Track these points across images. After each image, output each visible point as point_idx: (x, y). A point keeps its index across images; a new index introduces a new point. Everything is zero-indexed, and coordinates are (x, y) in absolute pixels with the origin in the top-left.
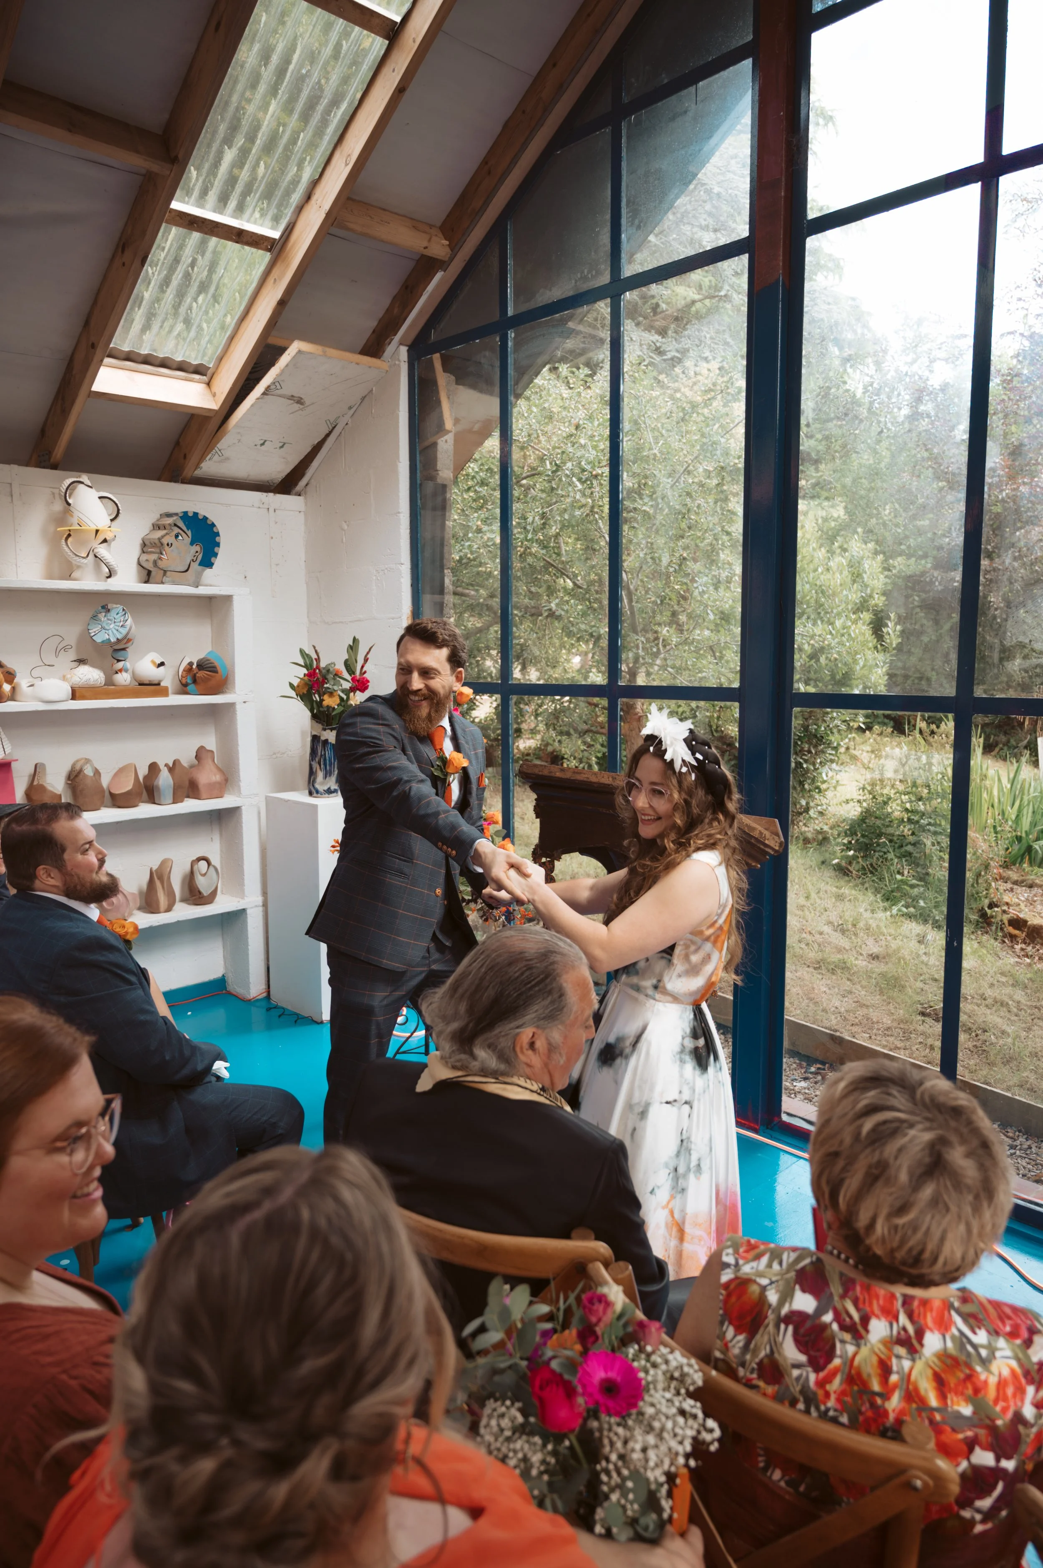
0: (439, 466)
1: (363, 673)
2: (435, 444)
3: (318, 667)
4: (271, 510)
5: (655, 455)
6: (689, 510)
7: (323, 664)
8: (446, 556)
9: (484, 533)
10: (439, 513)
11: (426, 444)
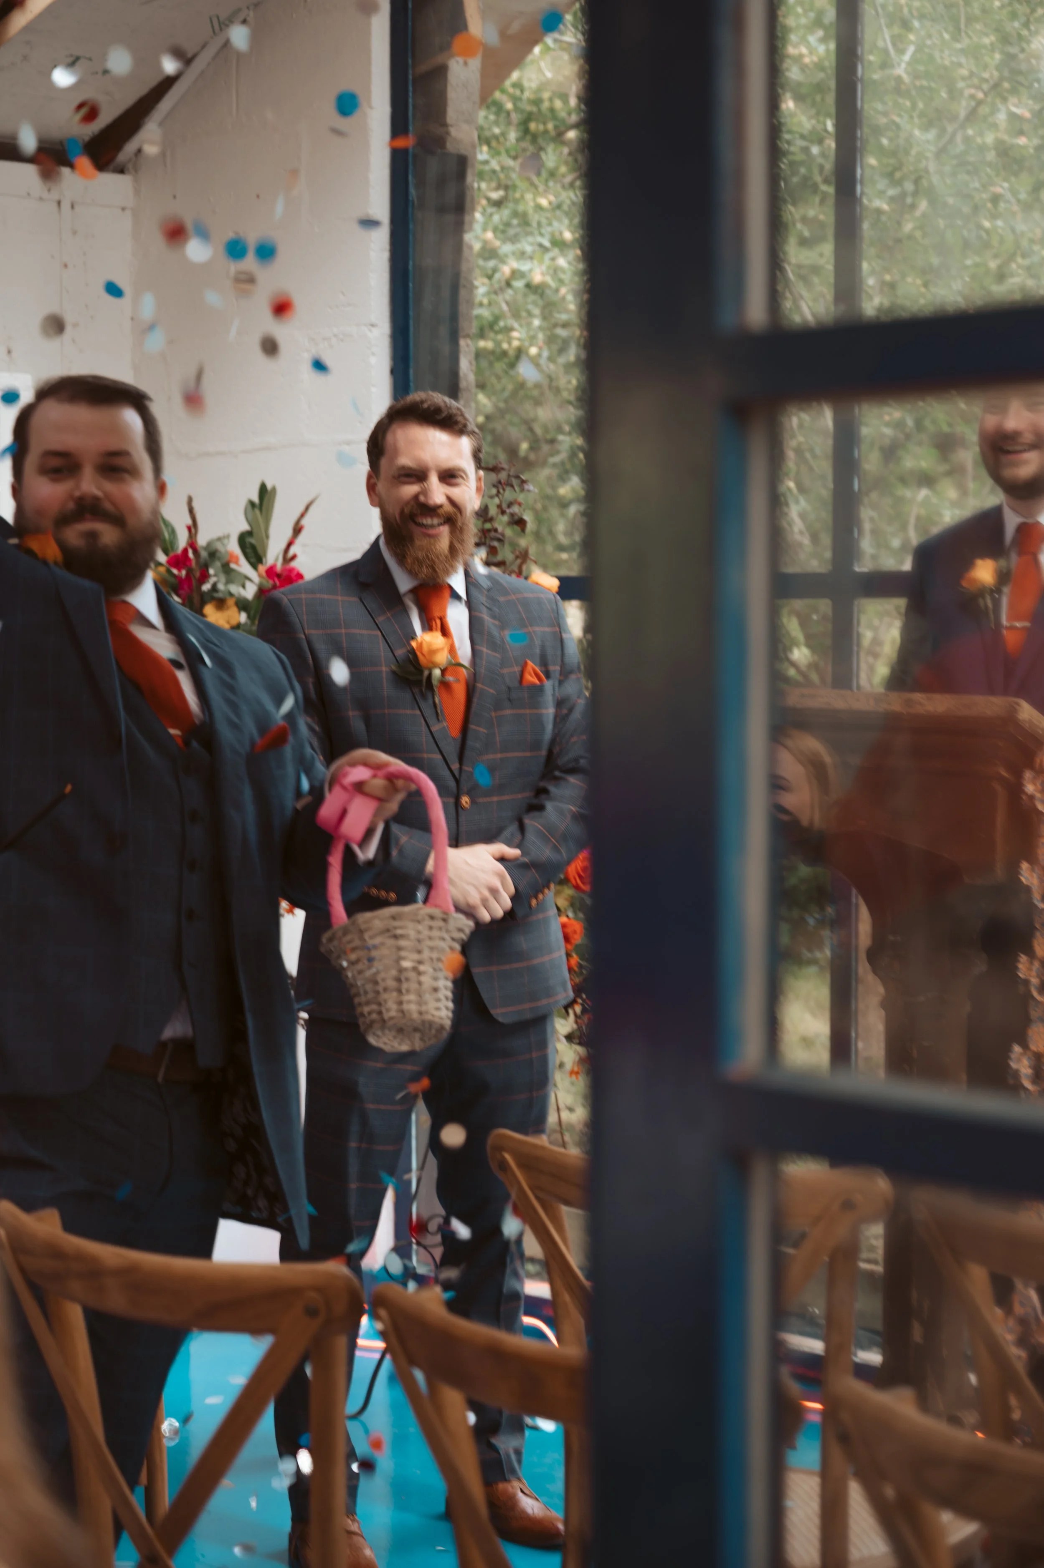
0: (451, 115)
1: (288, 558)
2: (441, 71)
3: (192, 544)
4: (66, 205)
5: (899, 79)
6: (976, 208)
7: (202, 540)
8: (463, 308)
9: (502, 260)
10: (450, 218)
11: (423, 68)
